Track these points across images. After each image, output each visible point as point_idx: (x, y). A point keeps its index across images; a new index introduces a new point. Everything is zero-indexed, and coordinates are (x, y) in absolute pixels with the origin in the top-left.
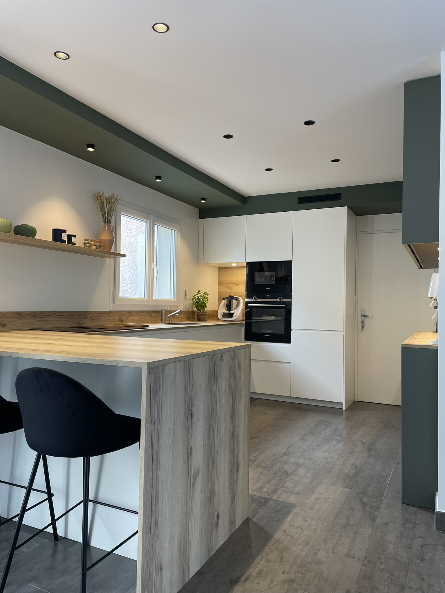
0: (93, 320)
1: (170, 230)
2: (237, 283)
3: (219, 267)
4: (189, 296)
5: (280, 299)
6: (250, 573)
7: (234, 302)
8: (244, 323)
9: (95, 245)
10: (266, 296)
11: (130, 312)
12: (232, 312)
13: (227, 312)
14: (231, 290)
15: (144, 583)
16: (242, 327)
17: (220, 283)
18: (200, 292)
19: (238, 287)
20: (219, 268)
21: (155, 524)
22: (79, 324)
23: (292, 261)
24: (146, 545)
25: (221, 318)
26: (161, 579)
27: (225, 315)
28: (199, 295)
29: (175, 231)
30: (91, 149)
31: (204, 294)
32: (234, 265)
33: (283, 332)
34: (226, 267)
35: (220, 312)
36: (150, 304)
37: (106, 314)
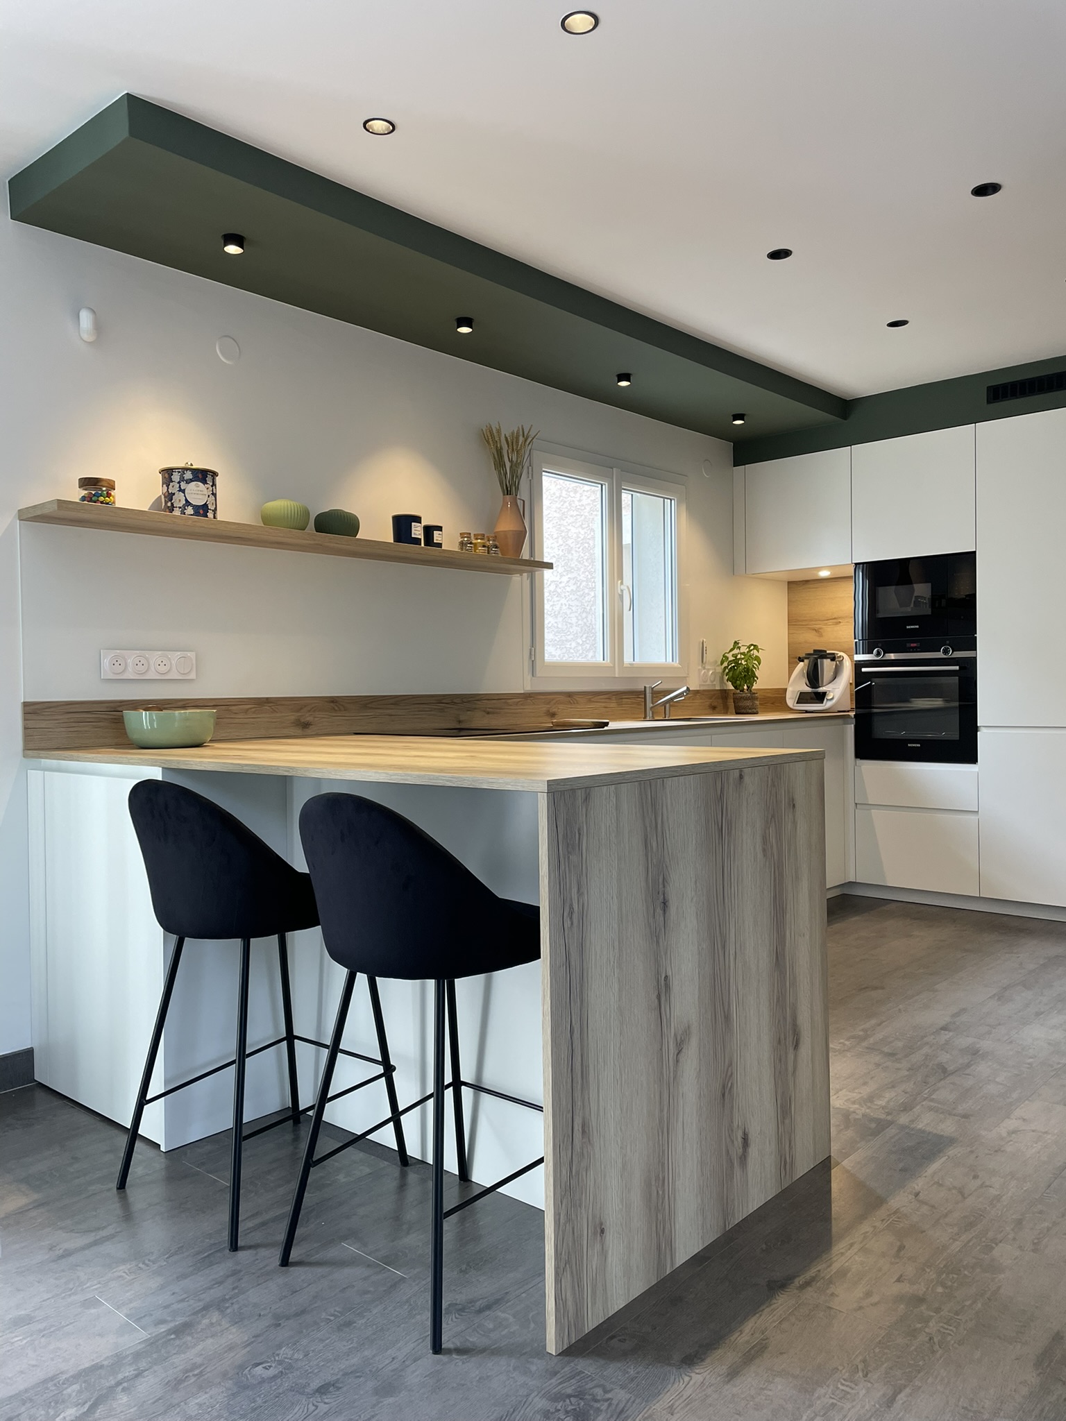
0: (488, 713)
1: (662, 499)
2: (835, 619)
3: (788, 582)
4: (713, 655)
5: (946, 652)
6: (819, 1271)
7: (827, 665)
8: (853, 716)
9: (484, 546)
10: (908, 645)
11: (570, 695)
12: (821, 689)
13: (809, 689)
14: (821, 636)
15: (561, 1254)
16: (849, 726)
17: (794, 622)
18: (740, 645)
19: (837, 628)
20: (790, 583)
21: (584, 1132)
22: (460, 722)
23: (975, 552)
24: (564, 1172)
25: (795, 704)
26: (604, 1254)
27: (803, 698)
28: (736, 651)
29: (673, 501)
30: (465, 330)
31: (749, 647)
32: (824, 574)
33: (955, 735)
34: (807, 582)
35: (793, 692)
36: (617, 676)
37: (519, 700)
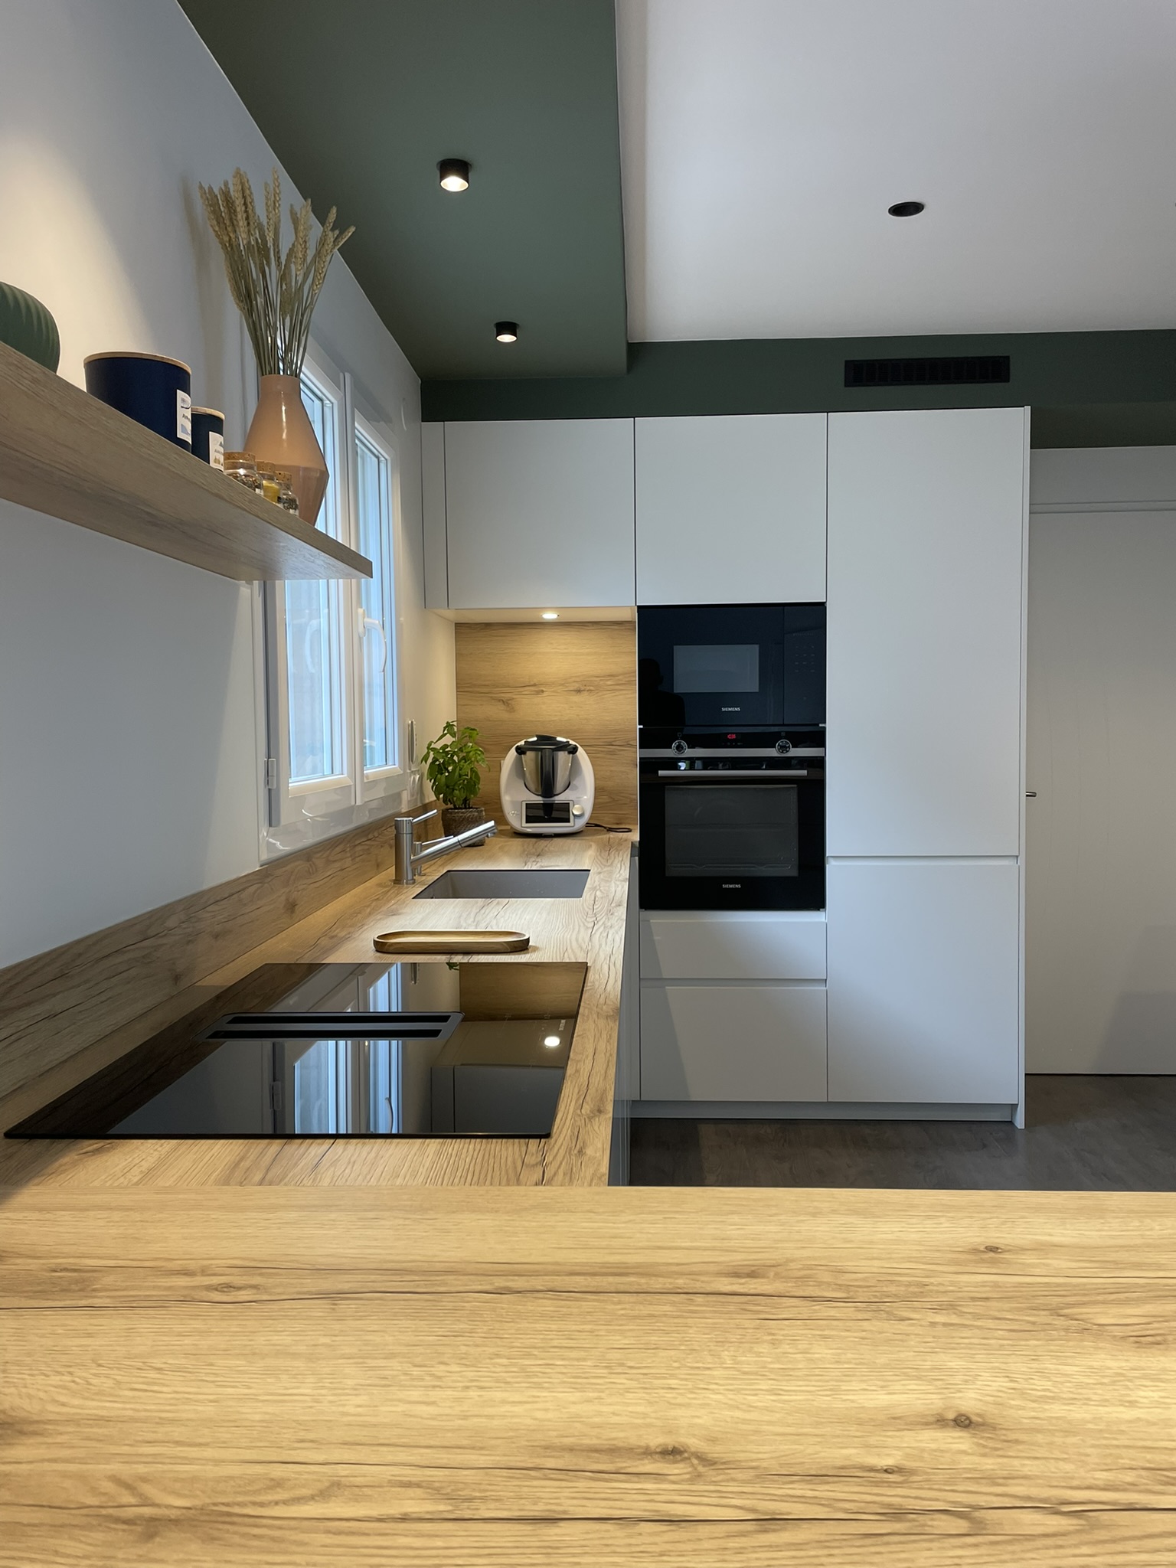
3: (456, 624)
5: (784, 748)
8: (637, 844)
11: (309, 854)
17: (464, 686)
20: (460, 626)
23: (828, 604)
25: (524, 824)
27: (534, 814)
29: (387, 464)
32: (550, 616)
33: (791, 870)
35: (513, 803)
36: (358, 803)
